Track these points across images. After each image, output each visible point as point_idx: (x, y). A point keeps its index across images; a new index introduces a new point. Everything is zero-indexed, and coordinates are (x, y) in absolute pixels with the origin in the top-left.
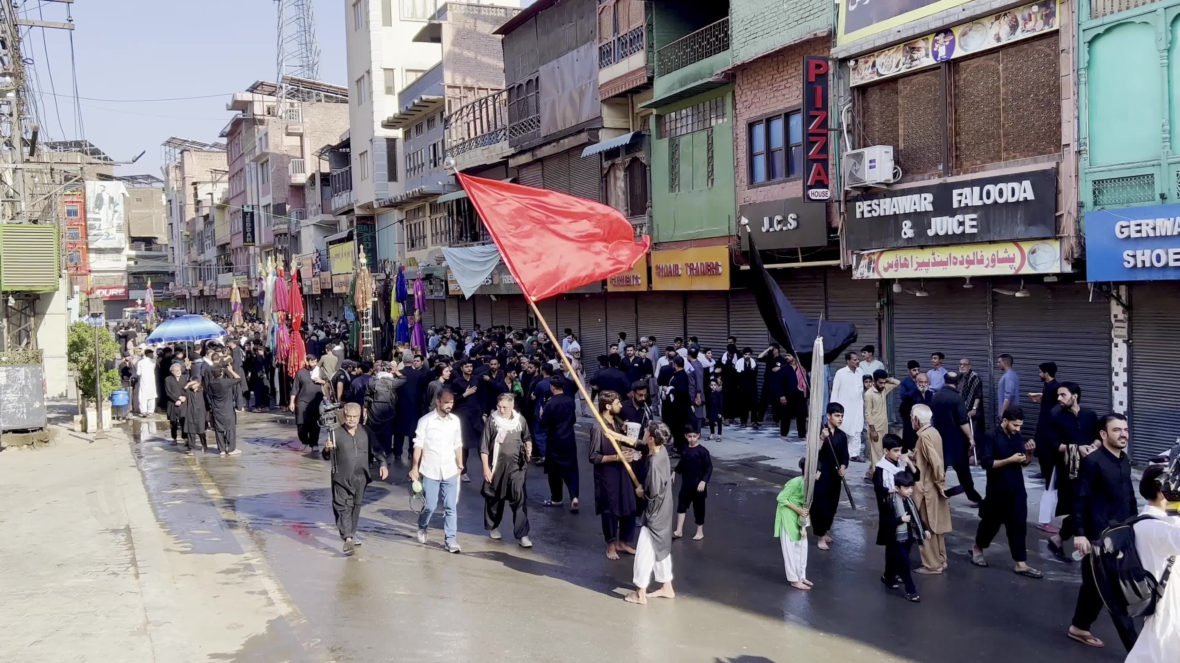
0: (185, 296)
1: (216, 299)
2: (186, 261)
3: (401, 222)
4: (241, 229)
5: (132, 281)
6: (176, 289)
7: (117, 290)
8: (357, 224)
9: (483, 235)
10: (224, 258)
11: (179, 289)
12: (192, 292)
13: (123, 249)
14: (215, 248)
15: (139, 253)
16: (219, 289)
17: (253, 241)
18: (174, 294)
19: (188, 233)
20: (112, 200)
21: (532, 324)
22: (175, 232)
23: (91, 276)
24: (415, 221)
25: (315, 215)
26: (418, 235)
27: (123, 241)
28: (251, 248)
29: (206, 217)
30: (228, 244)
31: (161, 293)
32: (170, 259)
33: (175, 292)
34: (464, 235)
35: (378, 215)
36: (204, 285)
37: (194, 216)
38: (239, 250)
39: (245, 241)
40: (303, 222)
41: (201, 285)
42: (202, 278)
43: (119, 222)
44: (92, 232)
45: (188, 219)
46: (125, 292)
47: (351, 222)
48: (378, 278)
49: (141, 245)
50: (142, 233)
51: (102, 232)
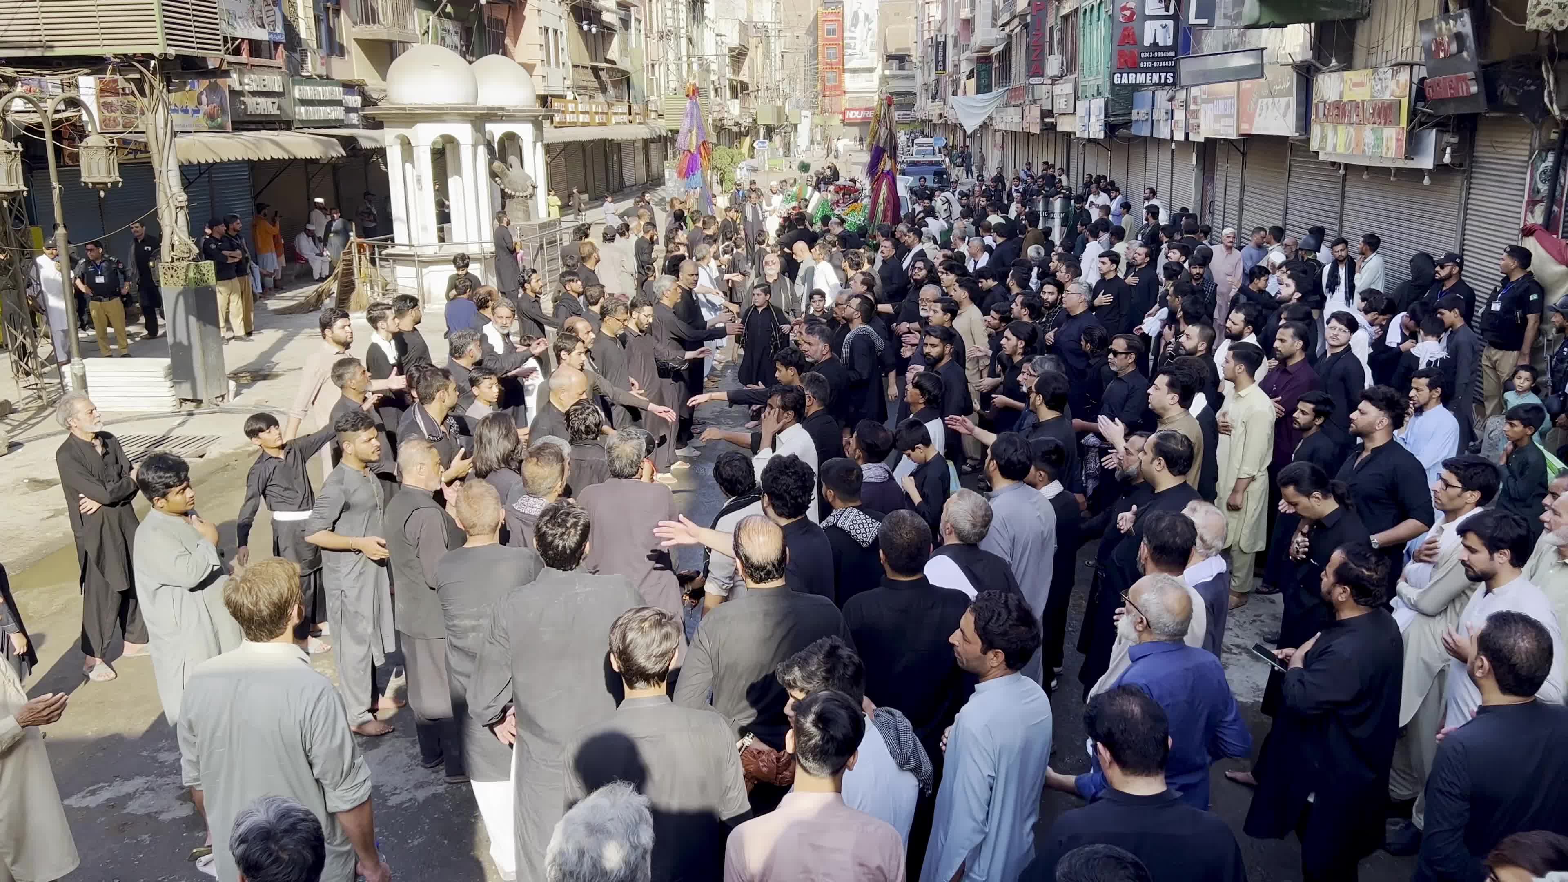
13: (877, 68)
15: (892, 72)
17: (944, 69)
20: (867, 17)
22: (918, 50)
23: (846, 98)
27: (877, 60)
31: (909, 115)
43: (874, 39)
44: (847, 52)
49: (895, 64)
50: (897, 50)
51: (857, 51)
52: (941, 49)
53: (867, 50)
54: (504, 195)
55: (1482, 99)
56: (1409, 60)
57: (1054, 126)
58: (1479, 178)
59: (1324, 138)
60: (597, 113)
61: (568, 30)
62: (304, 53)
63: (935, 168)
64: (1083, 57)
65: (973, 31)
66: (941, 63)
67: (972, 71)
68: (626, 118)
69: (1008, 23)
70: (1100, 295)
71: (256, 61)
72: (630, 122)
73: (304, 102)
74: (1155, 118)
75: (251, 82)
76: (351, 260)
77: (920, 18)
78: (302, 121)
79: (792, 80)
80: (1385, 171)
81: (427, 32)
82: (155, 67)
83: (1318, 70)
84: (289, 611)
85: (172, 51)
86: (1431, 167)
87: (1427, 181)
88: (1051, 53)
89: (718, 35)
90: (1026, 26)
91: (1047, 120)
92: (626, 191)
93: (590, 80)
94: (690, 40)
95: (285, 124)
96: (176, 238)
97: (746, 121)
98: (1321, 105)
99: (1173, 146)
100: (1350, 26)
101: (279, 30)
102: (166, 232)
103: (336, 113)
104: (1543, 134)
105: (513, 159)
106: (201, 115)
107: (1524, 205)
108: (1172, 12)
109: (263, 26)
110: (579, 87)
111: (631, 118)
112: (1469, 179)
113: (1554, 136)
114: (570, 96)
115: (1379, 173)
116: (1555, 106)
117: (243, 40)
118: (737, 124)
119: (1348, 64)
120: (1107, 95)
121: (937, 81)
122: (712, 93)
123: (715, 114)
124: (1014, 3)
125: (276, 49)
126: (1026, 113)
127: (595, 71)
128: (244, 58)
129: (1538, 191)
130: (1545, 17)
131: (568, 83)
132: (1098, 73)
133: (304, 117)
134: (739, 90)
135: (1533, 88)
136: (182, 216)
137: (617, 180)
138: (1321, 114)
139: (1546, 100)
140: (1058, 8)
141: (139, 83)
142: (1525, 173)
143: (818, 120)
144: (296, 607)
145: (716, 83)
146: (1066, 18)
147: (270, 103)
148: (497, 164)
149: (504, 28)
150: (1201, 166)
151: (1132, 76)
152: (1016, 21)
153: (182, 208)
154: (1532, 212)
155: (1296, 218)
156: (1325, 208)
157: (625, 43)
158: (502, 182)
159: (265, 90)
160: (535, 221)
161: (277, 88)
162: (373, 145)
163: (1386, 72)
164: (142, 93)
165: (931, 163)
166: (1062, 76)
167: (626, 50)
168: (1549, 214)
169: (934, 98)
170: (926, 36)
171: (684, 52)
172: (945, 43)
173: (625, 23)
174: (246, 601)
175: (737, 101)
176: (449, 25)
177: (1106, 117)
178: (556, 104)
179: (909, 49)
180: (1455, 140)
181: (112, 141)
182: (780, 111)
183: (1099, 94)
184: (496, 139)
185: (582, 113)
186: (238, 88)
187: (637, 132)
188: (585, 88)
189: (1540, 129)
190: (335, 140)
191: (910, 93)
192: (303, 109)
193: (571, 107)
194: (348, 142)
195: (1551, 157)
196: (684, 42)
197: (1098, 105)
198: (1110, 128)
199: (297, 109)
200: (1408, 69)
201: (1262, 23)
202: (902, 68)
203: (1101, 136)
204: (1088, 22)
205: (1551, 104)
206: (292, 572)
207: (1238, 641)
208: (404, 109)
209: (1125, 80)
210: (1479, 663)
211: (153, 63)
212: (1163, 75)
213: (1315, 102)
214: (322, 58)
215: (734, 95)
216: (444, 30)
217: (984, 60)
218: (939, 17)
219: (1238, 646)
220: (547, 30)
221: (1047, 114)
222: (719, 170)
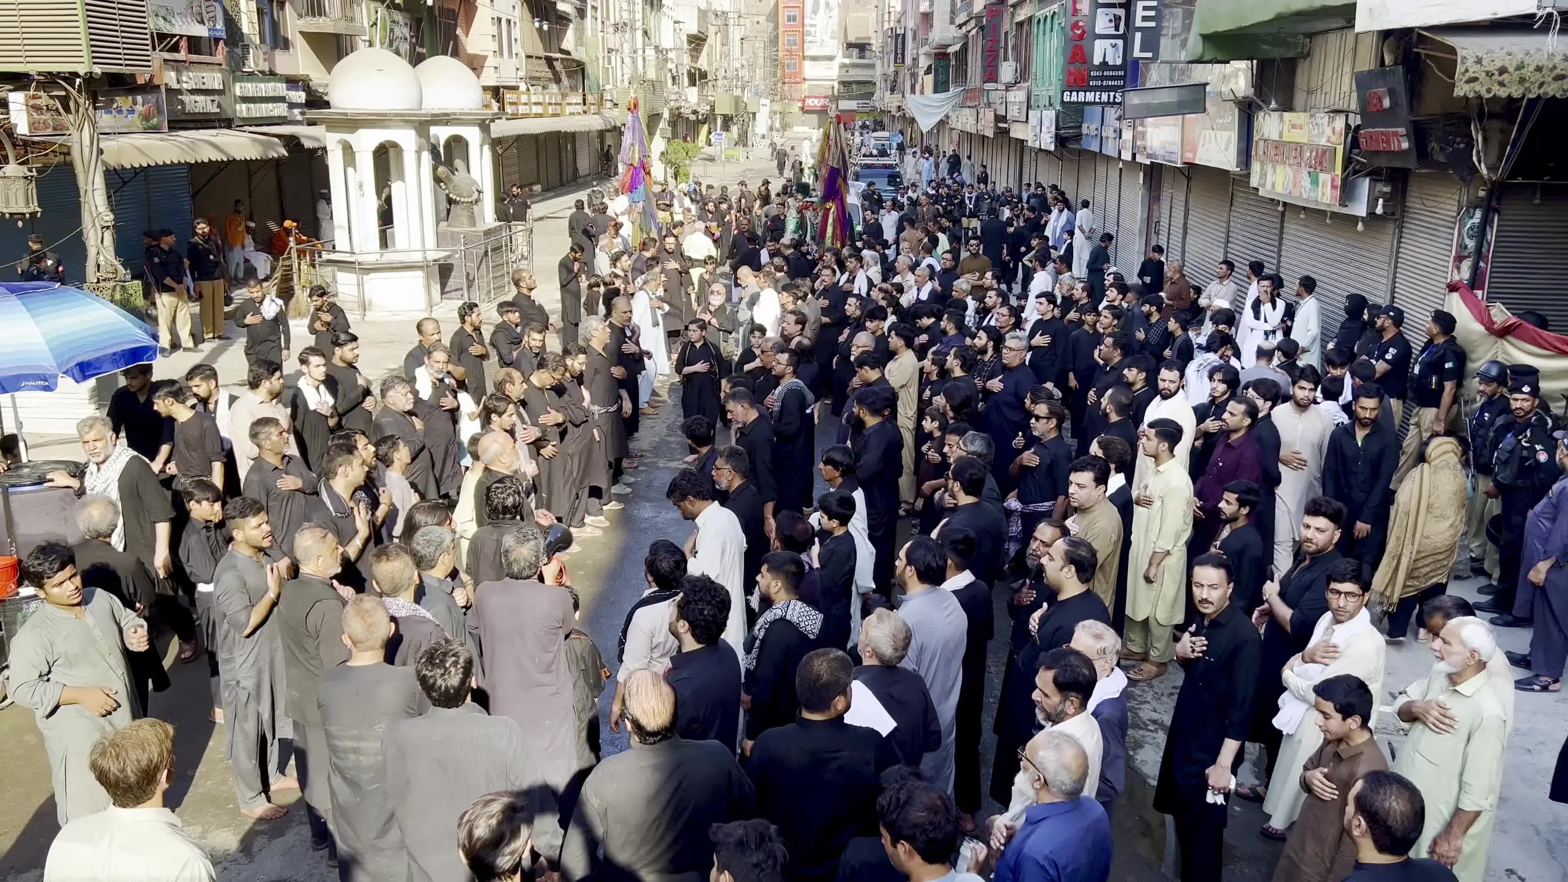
5: (842, 91)
7: (828, 100)
13: (836, 56)
15: (852, 61)
17: (903, 62)
20: (828, 5)
23: (806, 85)
27: (837, 48)
31: (868, 104)
39: (896, 61)
43: (835, 27)
44: (808, 39)
49: (855, 52)
50: (857, 38)
51: (818, 39)
52: (900, 41)
53: (827, 38)
54: (450, 201)
55: (1414, 155)
56: (1345, 107)
57: (1007, 131)
58: (1410, 228)
59: (1263, 175)
60: (550, 104)
61: (521, 20)
62: (246, 48)
63: (888, 171)
64: (1036, 67)
65: (932, 26)
66: (900, 55)
67: (930, 67)
68: (580, 109)
69: (965, 23)
70: (1038, 336)
71: (194, 57)
72: (585, 112)
73: (245, 100)
74: (1104, 134)
75: (190, 79)
76: (291, 266)
77: (880, 8)
78: (243, 119)
79: (752, 66)
80: (1323, 213)
81: (375, 24)
82: (80, 86)
83: (1260, 108)
84: (158, 776)
85: (98, 70)
86: (1364, 215)
87: (1360, 227)
88: (1006, 59)
89: (676, 22)
90: (982, 28)
91: (1001, 125)
92: (579, 180)
93: (544, 70)
94: (645, 33)
95: (225, 122)
96: (102, 258)
97: (704, 109)
98: (1261, 143)
99: (1121, 165)
100: (1290, 66)
101: (220, 25)
102: (92, 252)
103: (280, 110)
104: (1471, 191)
105: (458, 163)
106: (136, 115)
107: (1452, 259)
108: (1121, 31)
109: (202, 22)
110: (532, 78)
111: (585, 108)
112: (1401, 228)
113: (1482, 194)
114: (523, 87)
115: (1315, 215)
116: (1483, 165)
117: (181, 36)
118: (695, 112)
119: (1287, 106)
120: (1058, 107)
121: (896, 73)
122: (670, 82)
123: (672, 103)
124: (970, 4)
125: (217, 45)
126: (981, 116)
127: (550, 61)
128: (182, 55)
129: (1466, 247)
130: (1472, 85)
131: (522, 73)
132: (1051, 84)
133: (245, 115)
134: (697, 77)
135: (1462, 146)
136: (108, 236)
137: (570, 171)
138: (1261, 153)
139: (1475, 159)
140: (1013, 15)
141: (65, 101)
142: (1454, 229)
143: (777, 107)
144: (166, 772)
145: (674, 71)
146: (1020, 24)
147: (209, 102)
148: (441, 169)
149: (456, 19)
150: (1148, 184)
151: (1081, 94)
152: (973, 23)
153: (108, 227)
154: (1458, 268)
155: (1237, 248)
156: (1265, 240)
157: (580, 32)
158: (447, 188)
159: (203, 87)
160: (481, 227)
161: (217, 85)
162: (316, 145)
163: (1323, 119)
164: (67, 110)
165: (885, 166)
166: (1016, 83)
167: (581, 39)
168: (1476, 271)
169: (893, 90)
170: (886, 26)
171: (639, 44)
172: (904, 35)
173: (581, 13)
174: (113, 767)
175: (695, 90)
176: (398, 17)
177: (1057, 129)
178: (509, 96)
179: (870, 38)
180: (1387, 189)
181: (30, 170)
182: (737, 100)
183: (1051, 105)
184: (442, 143)
185: (535, 104)
186: (175, 86)
187: (592, 123)
188: (539, 78)
189: (1468, 186)
190: (276, 140)
191: (869, 82)
192: (244, 106)
193: (524, 98)
194: (291, 142)
195: (1478, 214)
196: (639, 34)
197: (1049, 116)
198: (1061, 141)
199: (238, 107)
200: (1343, 117)
201: (1206, 58)
202: (862, 57)
203: (1052, 148)
204: (1041, 33)
205: (1480, 162)
206: (163, 736)
207: (1155, 716)
208: (346, 114)
209: (1074, 98)
210: (1356, 822)
211: (78, 81)
212: (1112, 94)
213: (1255, 139)
214: (265, 53)
215: (693, 83)
216: (393, 22)
217: (941, 56)
218: (899, 8)
219: (1154, 722)
220: (499, 20)
221: (999, 119)
222: (673, 164)
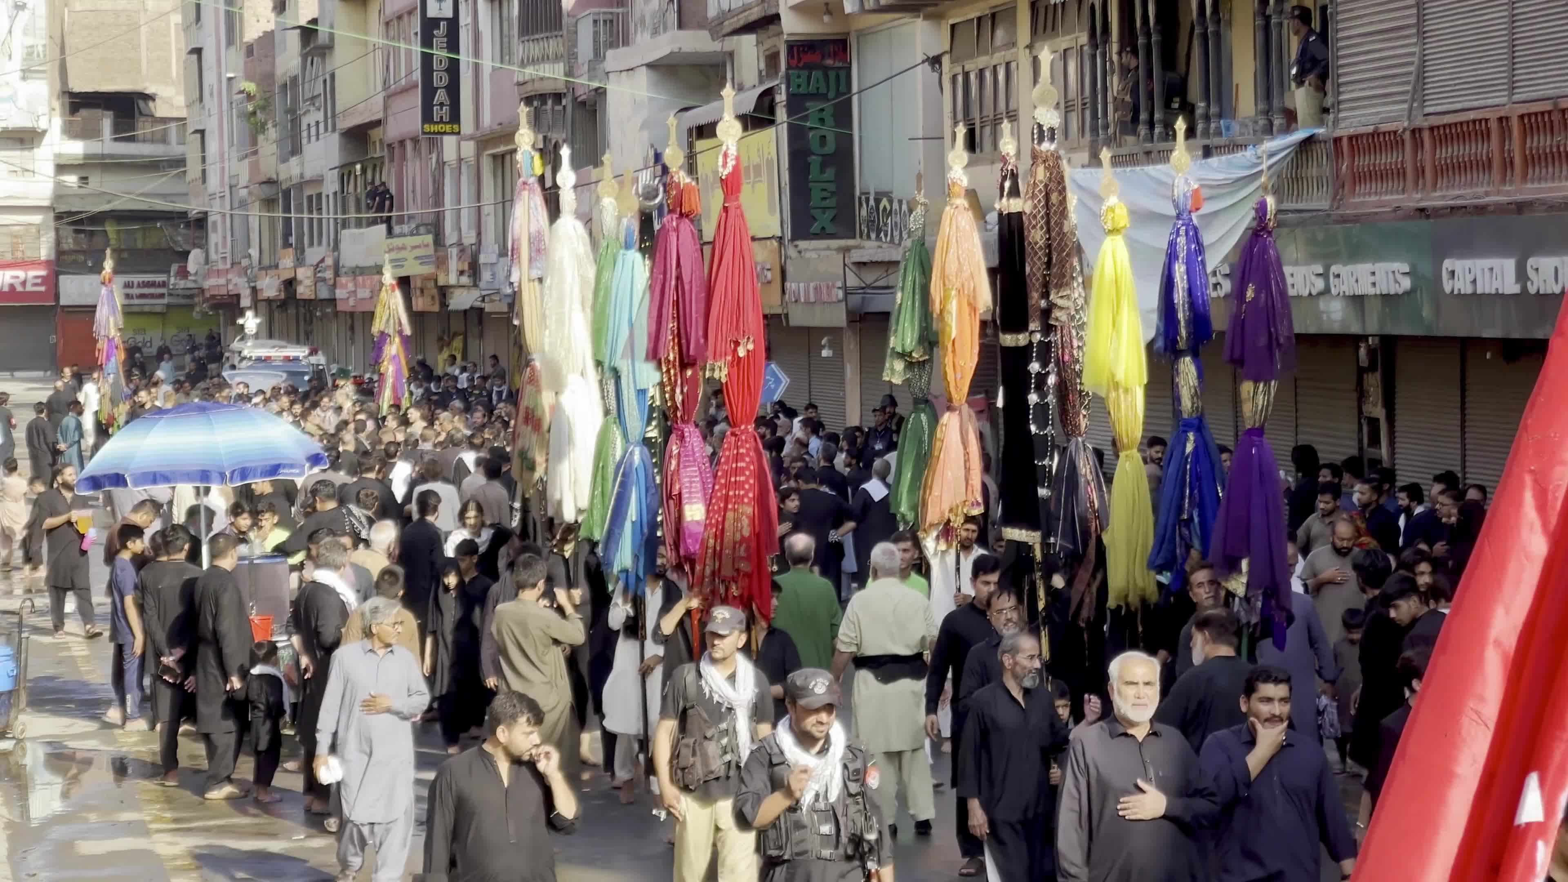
0: (238, 296)
1: (336, 314)
2: (244, 180)
3: (935, 61)
4: (417, 76)
5: (69, 243)
6: (207, 276)
7: (21, 274)
8: (789, 67)
9: (1207, 118)
10: (364, 171)
11: (219, 273)
12: (259, 284)
13: (44, 132)
14: (335, 138)
15: (95, 147)
16: (343, 280)
17: (455, 117)
18: (202, 291)
19: (251, 87)
21: (1375, 441)
22: (210, 78)
24: (982, 61)
25: (655, 32)
26: (989, 111)
27: (43, 109)
28: (449, 142)
29: (308, 33)
30: (378, 123)
31: (164, 284)
32: (193, 169)
33: (207, 284)
34: (1143, 116)
35: (861, 34)
36: (300, 261)
37: (271, 27)
38: (409, 145)
39: (427, 117)
40: (614, 58)
41: (287, 261)
42: (293, 240)
43: (30, 41)
45: (252, 32)
46: (45, 280)
47: (772, 59)
48: (856, 256)
49: (106, 120)
